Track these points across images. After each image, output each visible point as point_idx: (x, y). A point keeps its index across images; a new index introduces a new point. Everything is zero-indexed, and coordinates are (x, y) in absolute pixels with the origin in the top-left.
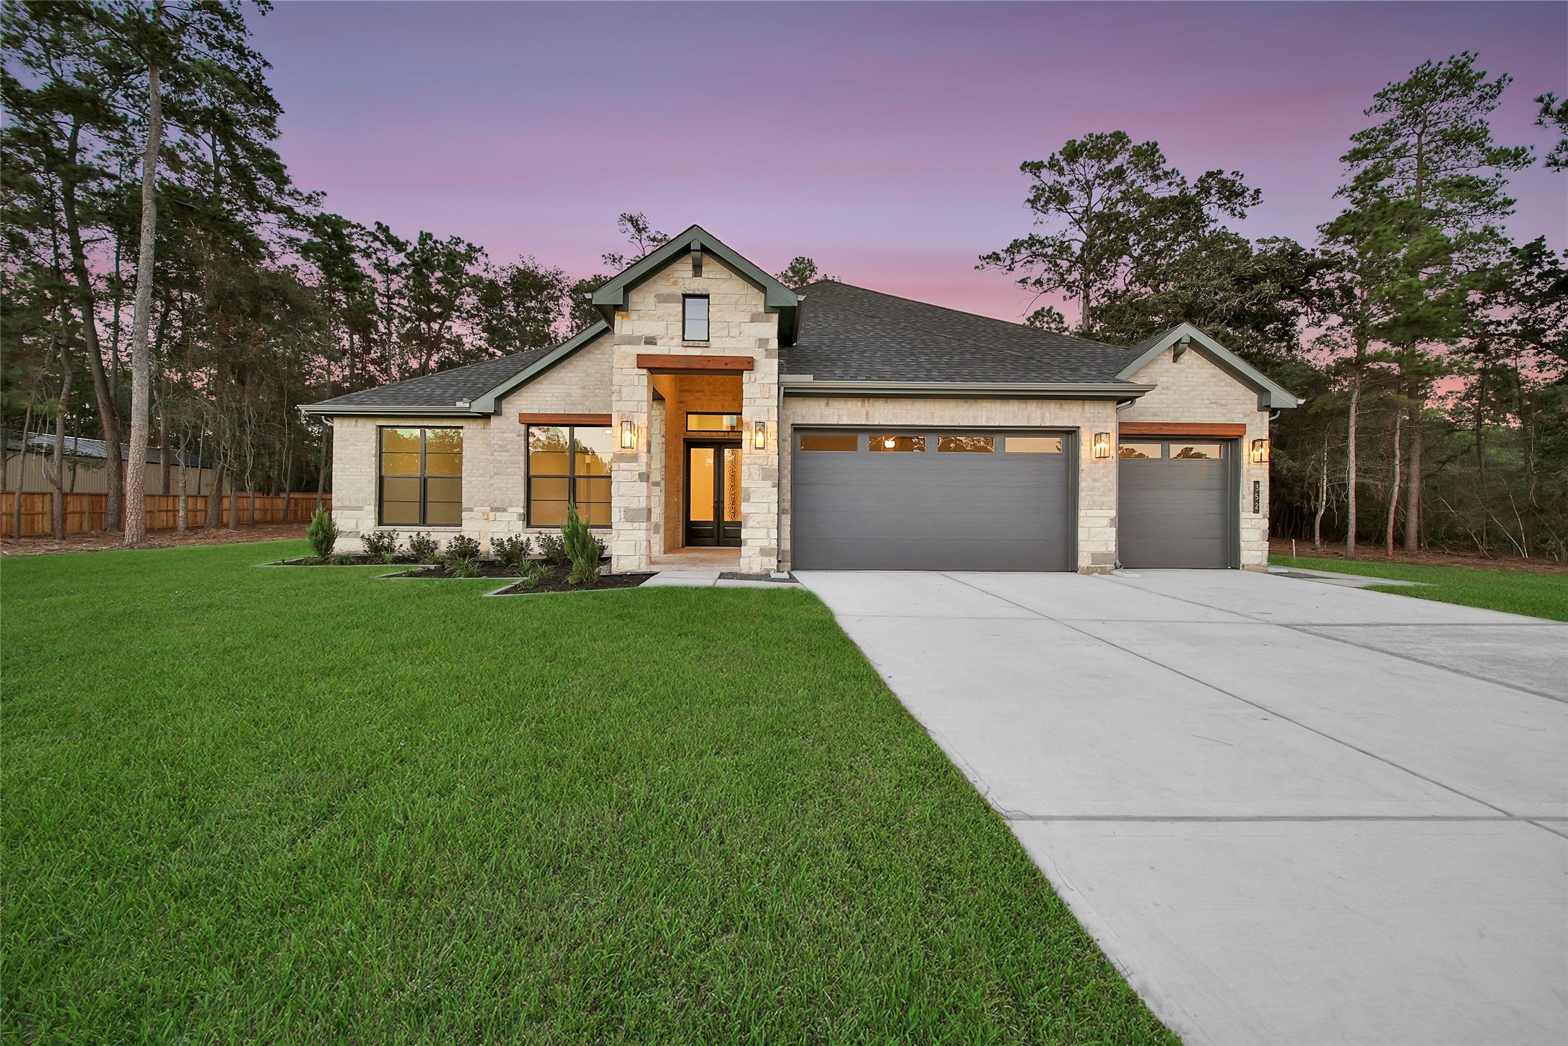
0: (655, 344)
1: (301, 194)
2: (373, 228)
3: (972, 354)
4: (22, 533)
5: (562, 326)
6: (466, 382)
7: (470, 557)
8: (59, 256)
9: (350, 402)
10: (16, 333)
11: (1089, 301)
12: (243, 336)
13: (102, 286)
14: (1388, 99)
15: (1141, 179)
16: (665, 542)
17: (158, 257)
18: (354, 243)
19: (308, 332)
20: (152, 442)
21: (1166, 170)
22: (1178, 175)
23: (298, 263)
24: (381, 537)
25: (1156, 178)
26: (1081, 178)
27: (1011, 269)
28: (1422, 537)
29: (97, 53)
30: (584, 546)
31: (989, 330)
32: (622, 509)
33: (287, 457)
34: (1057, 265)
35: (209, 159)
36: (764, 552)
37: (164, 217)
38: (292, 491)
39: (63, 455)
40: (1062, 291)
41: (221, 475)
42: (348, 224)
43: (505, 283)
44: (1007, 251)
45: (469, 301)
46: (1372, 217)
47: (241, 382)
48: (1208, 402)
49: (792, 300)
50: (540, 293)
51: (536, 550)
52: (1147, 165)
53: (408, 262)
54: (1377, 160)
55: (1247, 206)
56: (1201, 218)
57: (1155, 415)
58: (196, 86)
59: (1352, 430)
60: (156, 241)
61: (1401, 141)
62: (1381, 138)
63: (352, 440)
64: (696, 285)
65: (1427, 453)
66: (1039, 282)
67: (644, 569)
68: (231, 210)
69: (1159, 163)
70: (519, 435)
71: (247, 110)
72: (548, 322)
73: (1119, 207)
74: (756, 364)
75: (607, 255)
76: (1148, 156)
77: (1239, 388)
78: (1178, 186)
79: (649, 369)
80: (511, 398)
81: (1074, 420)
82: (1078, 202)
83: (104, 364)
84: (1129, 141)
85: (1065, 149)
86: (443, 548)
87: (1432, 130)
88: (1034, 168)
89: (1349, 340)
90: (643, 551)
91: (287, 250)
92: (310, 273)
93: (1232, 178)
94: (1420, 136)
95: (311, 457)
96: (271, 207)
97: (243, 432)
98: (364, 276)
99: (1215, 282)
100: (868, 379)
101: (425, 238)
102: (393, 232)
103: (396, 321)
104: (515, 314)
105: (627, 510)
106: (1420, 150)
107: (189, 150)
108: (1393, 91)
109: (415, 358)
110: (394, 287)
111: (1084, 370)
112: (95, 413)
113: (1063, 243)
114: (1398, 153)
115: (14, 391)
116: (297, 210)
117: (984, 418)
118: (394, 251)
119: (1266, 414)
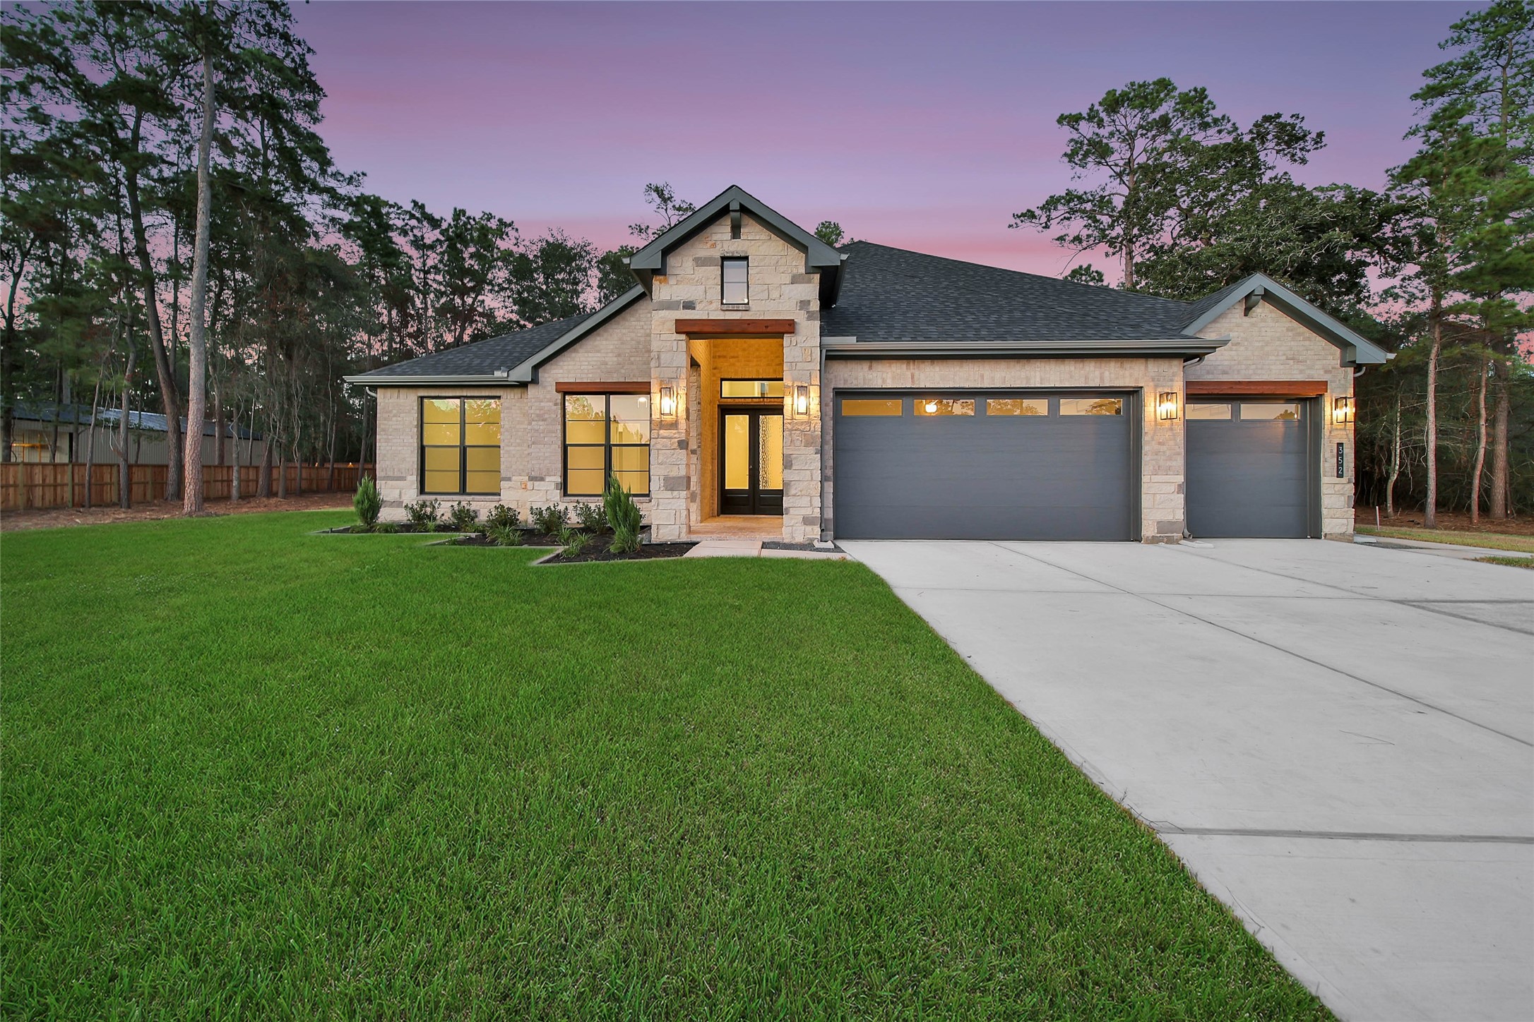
0: (694, 308)
1: (343, 175)
2: (408, 206)
3: (1022, 312)
4: (93, 503)
5: (590, 297)
6: (503, 351)
7: (510, 526)
8: (123, 240)
9: (392, 373)
10: (86, 314)
11: (1132, 258)
12: (290, 312)
13: (163, 269)
14: (1467, 31)
15: (1188, 128)
16: (701, 510)
17: (212, 238)
18: (391, 223)
19: (350, 307)
20: (208, 415)
21: (1215, 116)
22: (1229, 121)
23: (340, 242)
24: (424, 505)
25: (1204, 126)
26: (1122, 129)
27: (1047, 227)
28: (1509, 503)
29: (157, 46)
30: (626, 515)
31: (1036, 287)
32: (662, 478)
33: (332, 429)
34: (1098, 221)
35: (259, 145)
36: (807, 521)
37: (218, 199)
38: (336, 461)
39: (128, 429)
40: (1104, 247)
41: (271, 446)
42: (386, 204)
43: (535, 256)
44: (1042, 208)
45: (500, 274)
46: (1453, 157)
47: (289, 356)
48: (1284, 357)
49: (833, 259)
50: (569, 264)
51: (574, 519)
52: (1195, 112)
53: (443, 239)
54: (1454, 97)
55: (1309, 151)
56: (1256, 165)
57: (1225, 373)
58: (245, 73)
59: (1431, 388)
60: (211, 223)
61: (1482, 74)
62: (1458, 72)
63: (394, 412)
64: (735, 247)
65: (1514, 412)
66: (1077, 239)
67: (684, 538)
68: (279, 191)
69: (1208, 110)
70: (556, 404)
71: (292, 95)
72: (577, 293)
73: (1166, 157)
74: (797, 327)
75: (633, 226)
76: (1196, 103)
77: (1320, 342)
78: (1229, 133)
79: (688, 334)
80: (547, 367)
81: (1137, 380)
82: (1120, 154)
83: (165, 344)
84: (1174, 88)
85: (1105, 99)
86: (483, 517)
87: (1519, 61)
88: (1072, 120)
89: (1427, 291)
90: (683, 520)
91: (330, 230)
92: (351, 253)
93: (1291, 121)
94: (1504, 68)
95: (353, 428)
96: (315, 188)
97: (291, 404)
98: (400, 253)
99: (1279, 232)
100: (914, 339)
101: (458, 214)
102: (428, 210)
103: (432, 296)
104: (544, 287)
105: (666, 479)
106: (1504, 83)
107: (240, 135)
108: (1472, 22)
109: (450, 331)
110: (430, 263)
111: (1147, 326)
112: (156, 388)
113: (1102, 197)
114: (1479, 88)
115: (84, 368)
116: (339, 191)
117: (1038, 379)
118: (430, 229)
119: (1351, 370)
